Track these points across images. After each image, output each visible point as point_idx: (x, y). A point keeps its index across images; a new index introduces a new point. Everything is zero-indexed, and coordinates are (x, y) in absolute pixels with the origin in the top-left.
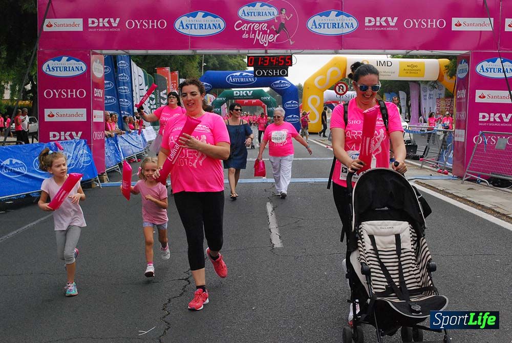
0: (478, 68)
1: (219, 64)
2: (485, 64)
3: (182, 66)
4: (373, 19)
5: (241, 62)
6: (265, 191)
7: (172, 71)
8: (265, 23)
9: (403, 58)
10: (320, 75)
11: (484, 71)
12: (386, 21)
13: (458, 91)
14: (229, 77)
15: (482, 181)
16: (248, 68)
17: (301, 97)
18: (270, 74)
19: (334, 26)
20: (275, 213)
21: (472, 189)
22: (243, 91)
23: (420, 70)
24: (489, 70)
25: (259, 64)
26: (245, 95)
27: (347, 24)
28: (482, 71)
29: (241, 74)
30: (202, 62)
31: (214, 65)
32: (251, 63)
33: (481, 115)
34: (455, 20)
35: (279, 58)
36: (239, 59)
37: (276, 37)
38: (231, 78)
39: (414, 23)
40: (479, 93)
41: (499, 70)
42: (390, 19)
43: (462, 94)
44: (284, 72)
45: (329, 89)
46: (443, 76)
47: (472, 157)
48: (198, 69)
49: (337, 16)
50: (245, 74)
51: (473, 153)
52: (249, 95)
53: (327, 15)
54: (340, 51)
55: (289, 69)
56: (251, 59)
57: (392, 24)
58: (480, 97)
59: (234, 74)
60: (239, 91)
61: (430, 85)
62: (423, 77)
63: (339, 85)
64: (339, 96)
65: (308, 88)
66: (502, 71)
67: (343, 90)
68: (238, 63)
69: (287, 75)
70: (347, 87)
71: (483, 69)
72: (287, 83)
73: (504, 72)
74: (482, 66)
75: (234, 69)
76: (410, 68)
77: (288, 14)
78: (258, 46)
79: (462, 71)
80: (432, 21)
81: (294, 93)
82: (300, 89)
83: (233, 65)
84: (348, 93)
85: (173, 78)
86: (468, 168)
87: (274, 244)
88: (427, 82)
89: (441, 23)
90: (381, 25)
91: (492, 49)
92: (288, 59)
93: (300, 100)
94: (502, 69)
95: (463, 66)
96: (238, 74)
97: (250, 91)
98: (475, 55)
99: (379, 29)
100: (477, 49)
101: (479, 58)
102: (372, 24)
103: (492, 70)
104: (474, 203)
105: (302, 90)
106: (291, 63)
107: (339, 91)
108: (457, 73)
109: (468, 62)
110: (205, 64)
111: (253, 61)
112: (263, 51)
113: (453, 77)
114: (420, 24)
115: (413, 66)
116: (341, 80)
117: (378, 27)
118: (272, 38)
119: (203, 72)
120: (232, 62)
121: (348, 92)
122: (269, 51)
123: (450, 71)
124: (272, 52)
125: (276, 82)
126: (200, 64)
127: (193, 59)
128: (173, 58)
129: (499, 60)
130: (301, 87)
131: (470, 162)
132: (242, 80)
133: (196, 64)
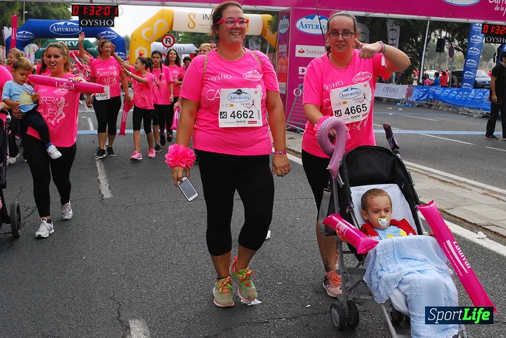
0: (298, 24)
1: (41, 13)
2: (304, 20)
5: (65, 11)
6: (93, 142)
10: (146, 27)
11: (303, 27)
13: (280, 46)
14: (53, 26)
15: (301, 131)
16: (72, 17)
17: (128, 49)
18: (96, 24)
21: (292, 138)
22: (68, 41)
24: (308, 26)
25: (84, 13)
26: (70, 45)
28: (301, 27)
29: (66, 24)
30: (23, 10)
31: (36, 13)
32: (76, 12)
33: (300, 69)
35: (104, 8)
36: (63, 8)
38: (54, 27)
40: (298, 48)
41: (317, 27)
43: (283, 48)
44: (110, 23)
45: (156, 41)
46: (266, 31)
47: (292, 108)
48: (20, 17)
50: (69, 23)
51: (294, 104)
52: (75, 45)
54: (167, 3)
55: (115, 20)
56: (76, 8)
58: (300, 52)
59: (58, 24)
60: (64, 41)
61: (254, 40)
63: (166, 37)
64: (167, 48)
65: (135, 40)
66: (319, 27)
67: (170, 42)
68: (61, 11)
69: (113, 26)
70: (174, 39)
71: (302, 25)
72: (113, 34)
73: (321, 28)
74: (302, 22)
75: (57, 18)
79: (284, 27)
81: (121, 45)
82: (127, 41)
83: (56, 14)
86: (289, 119)
87: (103, 195)
88: (251, 36)
91: (311, 7)
92: (115, 9)
93: (127, 51)
94: (320, 26)
95: (284, 22)
96: (62, 23)
97: (75, 41)
98: (295, 11)
100: (297, 5)
101: (299, 14)
103: (311, 26)
104: (294, 151)
105: (129, 42)
106: (118, 13)
107: (166, 43)
108: (279, 28)
109: (288, 17)
110: (27, 12)
111: (78, 10)
112: (88, 1)
113: (276, 32)
116: (168, 32)
119: (24, 21)
120: (55, 10)
121: (175, 44)
122: (94, 1)
123: (273, 27)
124: (98, 2)
125: (102, 33)
126: (21, 11)
127: (14, 6)
129: (317, 17)
130: (129, 39)
131: (291, 113)
132: (67, 30)
133: (17, 12)
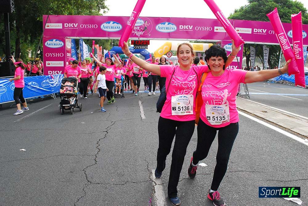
0: (224, 47)
2: (227, 46)
3: (104, 44)
4: (183, 26)
7: (100, 46)
8: (139, 27)
9: (194, 42)
10: (160, 49)
12: (188, 27)
16: (131, 45)
19: (167, 28)
20: (143, 105)
23: (201, 48)
24: (229, 48)
25: (136, 43)
27: (172, 28)
34: (216, 28)
35: (144, 41)
37: (143, 32)
39: (199, 28)
42: (189, 26)
44: (146, 47)
49: (168, 24)
50: (130, 48)
53: (164, 24)
54: (169, 39)
55: (148, 46)
57: (190, 28)
62: (202, 50)
65: (156, 54)
69: (147, 49)
71: (226, 48)
72: (147, 52)
76: (196, 47)
77: (148, 23)
78: (136, 36)
80: (206, 28)
84: (172, 57)
85: (100, 49)
87: (142, 117)
89: (210, 29)
90: (186, 29)
91: (229, 40)
92: (148, 42)
98: (223, 42)
99: (185, 30)
100: (224, 39)
101: (225, 43)
102: (183, 28)
110: (113, 44)
111: (133, 42)
112: (138, 38)
114: (202, 29)
115: (198, 46)
116: (169, 51)
117: (185, 29)
118: (141, 33)
122: (140, 38)
124: (141, 39)
126: (111, 43)
127: (108, 41)
128: (100, 41)
130: (153, 54)
133: (109, 44)
